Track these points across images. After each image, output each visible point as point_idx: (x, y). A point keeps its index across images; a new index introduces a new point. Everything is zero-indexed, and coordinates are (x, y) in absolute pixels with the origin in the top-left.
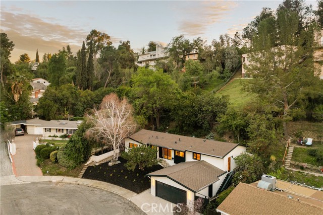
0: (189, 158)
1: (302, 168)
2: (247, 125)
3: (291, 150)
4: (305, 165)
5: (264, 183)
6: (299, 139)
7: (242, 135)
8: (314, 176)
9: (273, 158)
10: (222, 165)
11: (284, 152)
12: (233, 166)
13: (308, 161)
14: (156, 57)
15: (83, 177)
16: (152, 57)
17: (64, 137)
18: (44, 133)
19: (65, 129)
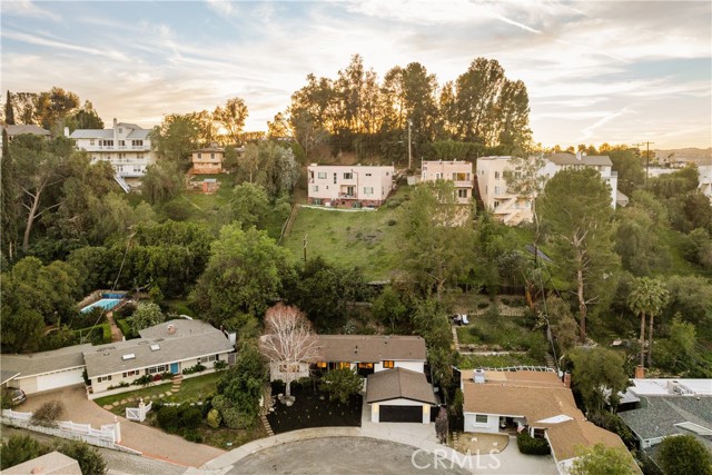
0: (379, 368)
1: (472, 350)
3: (454, 333)
4: (473, 346)
8: (484, 357)
13: (471, 342)
14: (116, 147)
15: (276, 433)
16: (105, 148)
17: (143, 381)
18: (96, 386)
19: (142, 369)
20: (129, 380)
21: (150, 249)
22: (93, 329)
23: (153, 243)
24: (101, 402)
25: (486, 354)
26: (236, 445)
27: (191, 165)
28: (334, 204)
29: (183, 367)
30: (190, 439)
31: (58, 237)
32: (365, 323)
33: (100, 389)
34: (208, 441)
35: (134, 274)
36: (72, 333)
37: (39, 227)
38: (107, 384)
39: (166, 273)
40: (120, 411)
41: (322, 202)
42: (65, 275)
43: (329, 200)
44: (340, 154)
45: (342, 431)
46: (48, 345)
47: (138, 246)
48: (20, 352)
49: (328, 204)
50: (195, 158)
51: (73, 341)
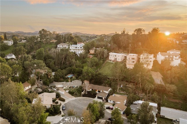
0: (101, 91)
2: (111, 84)
3: (119, 88)
4: (120, 91)
5: (113, 95)
6: (120, 86)
7: (110, 86)
9: (115, 90)
10: (107, 92)
11: (117, 89)
12: (109, 92)
13: (121, 90)
14: (78, 48)
15: (83, 97)
16: (76, 49)
17: (70, 88)
18: (64, 87)
19: (70, 86)
20: (68, 87)
21: (77, 69)
22: (66, 80)
23: (78, 67)
24: (64, 89)
25: (122, 92)
26: (77, 97)
27: (90, 52)
28: (113, 61)
29: (75, 87)
30: (72, 95)
31: (66, 65)
32: (105, 84)
33: (64, 88)
34: (74, 96)
35: (74, 72)
36: (63, 80)
37: (64, 63)
38: (65, 87)
39: (78, 72)
40: (65, 91)
41: (111, 60)
42: (64, 72)
43: (112, 60)
44: (120, 49)
45: (91, 98)
46: (60, 81)
47: (75, 68)
48: (58, 82)
49: (112, 61)
50: (90, 51)
51: (63, 81)
